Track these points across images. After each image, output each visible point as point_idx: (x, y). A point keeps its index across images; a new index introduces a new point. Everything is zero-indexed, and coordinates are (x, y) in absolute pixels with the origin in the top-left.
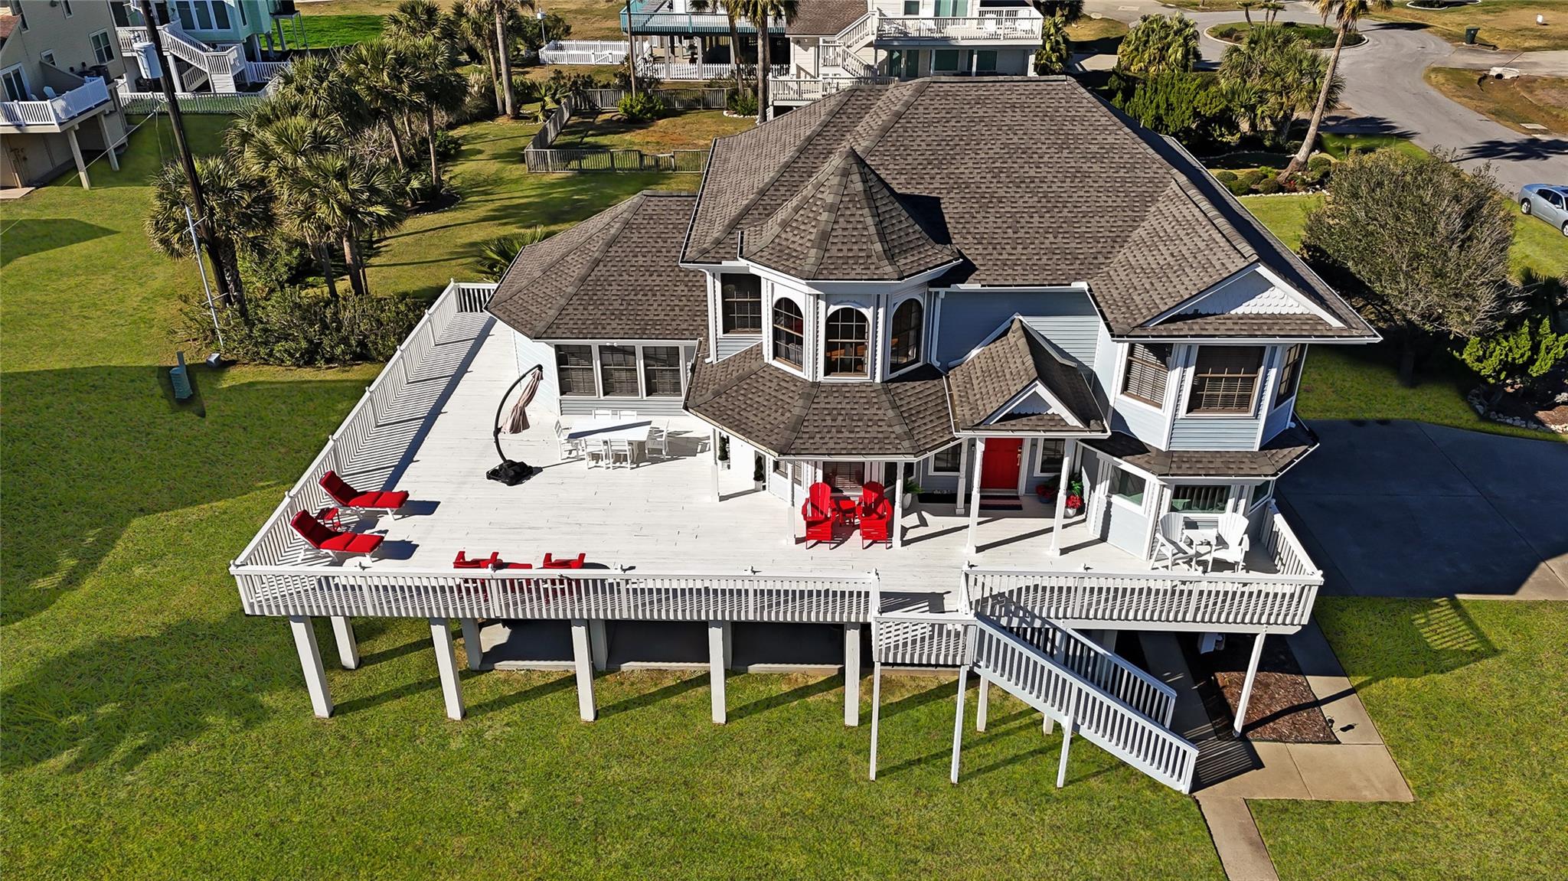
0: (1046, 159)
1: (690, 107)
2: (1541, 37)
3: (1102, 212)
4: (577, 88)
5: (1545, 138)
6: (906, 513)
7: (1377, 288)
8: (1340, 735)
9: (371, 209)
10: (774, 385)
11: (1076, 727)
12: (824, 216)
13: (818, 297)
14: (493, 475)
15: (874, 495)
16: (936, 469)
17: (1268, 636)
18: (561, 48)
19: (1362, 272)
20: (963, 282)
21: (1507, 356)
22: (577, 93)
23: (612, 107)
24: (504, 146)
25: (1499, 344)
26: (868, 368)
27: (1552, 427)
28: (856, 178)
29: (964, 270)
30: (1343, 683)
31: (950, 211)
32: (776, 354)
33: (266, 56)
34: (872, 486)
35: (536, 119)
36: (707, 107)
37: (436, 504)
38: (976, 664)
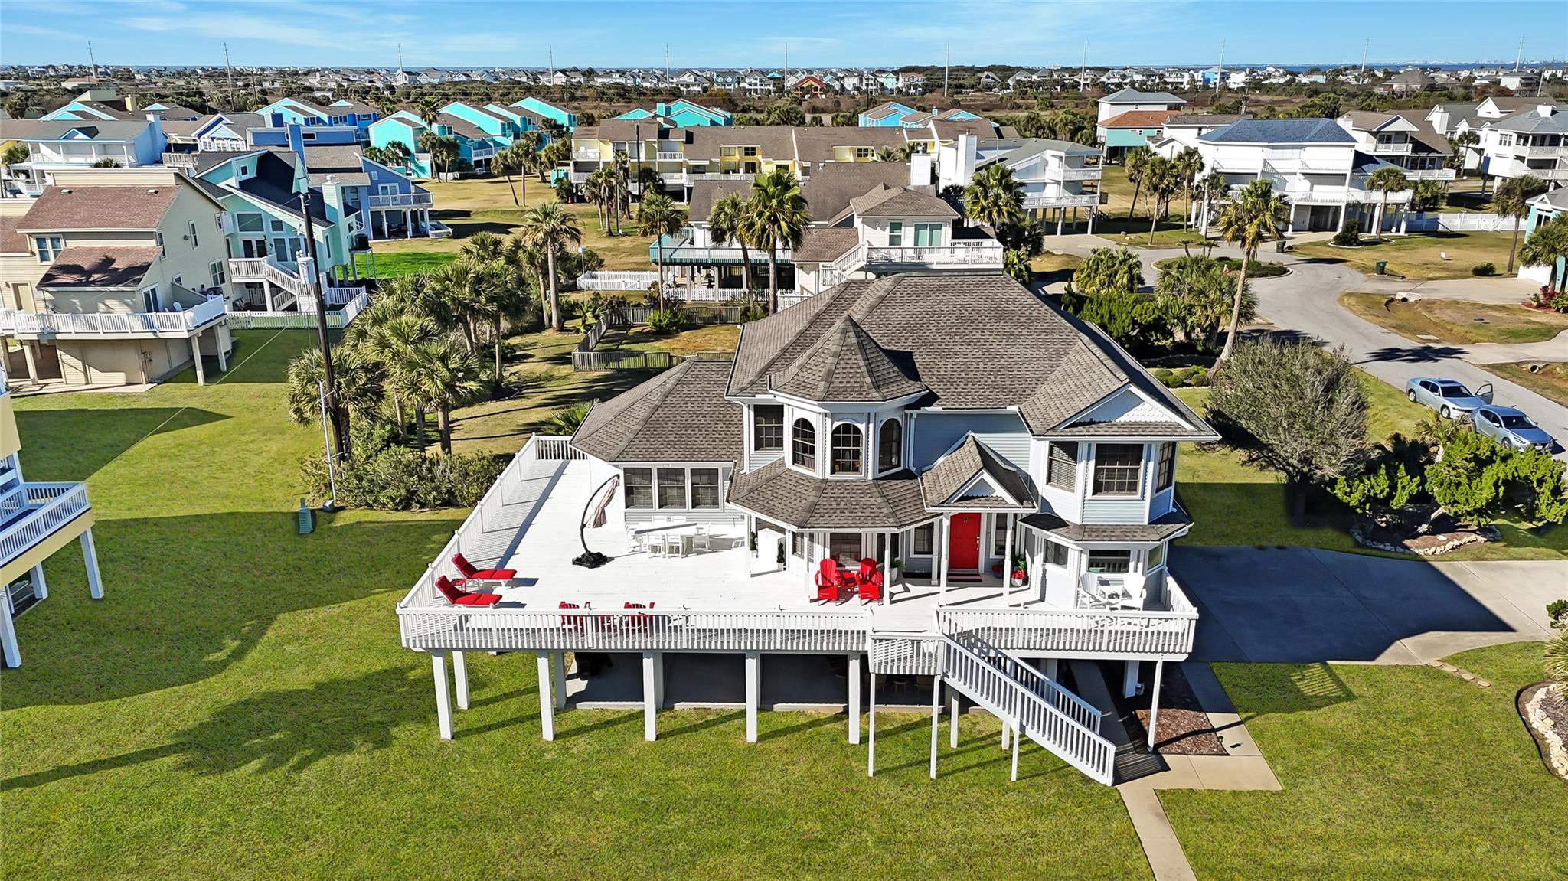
0: (988, 326)
1: (708, 322)
2: (1444, 269)
3: (1028, 361)
4: (613, 307)
5: (1437, 346)
6: (893, 584)
7: (1264, 440)
8: (1229, 750)
9: (465, 385)
10: (793, 483)
11: (1022, 728)
12: (830, 360)
13: (826, 415)
14: (578, 561)
15: (869, 569)
16: (916, 553)
17: (1164, 663)
18: (595, 277)
19: (1252, 427)
20: (930, 405)
21: (1369, 491)
22: (613, 310)
23: (643, 322)
24: (551, 352)
25: (1362, 482)
26: (862, 469)
27: (1416, 551)
28: (852, 334)
29: (930, 398)
30: (1235, 718)
31: (919, 360)
32: (795, 461)
33: (342, 284)
34: (867, 562)
35: (578, 331)
36: (724, 322)
37: (536, 580)
38: (945, 675)
